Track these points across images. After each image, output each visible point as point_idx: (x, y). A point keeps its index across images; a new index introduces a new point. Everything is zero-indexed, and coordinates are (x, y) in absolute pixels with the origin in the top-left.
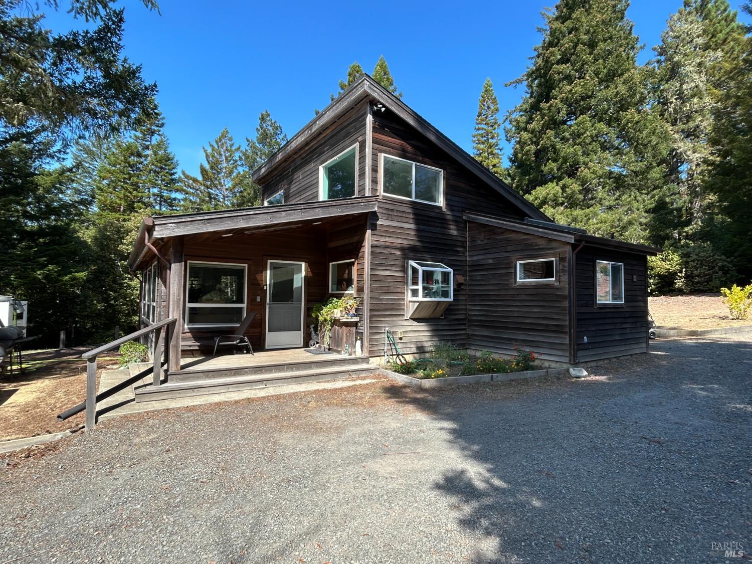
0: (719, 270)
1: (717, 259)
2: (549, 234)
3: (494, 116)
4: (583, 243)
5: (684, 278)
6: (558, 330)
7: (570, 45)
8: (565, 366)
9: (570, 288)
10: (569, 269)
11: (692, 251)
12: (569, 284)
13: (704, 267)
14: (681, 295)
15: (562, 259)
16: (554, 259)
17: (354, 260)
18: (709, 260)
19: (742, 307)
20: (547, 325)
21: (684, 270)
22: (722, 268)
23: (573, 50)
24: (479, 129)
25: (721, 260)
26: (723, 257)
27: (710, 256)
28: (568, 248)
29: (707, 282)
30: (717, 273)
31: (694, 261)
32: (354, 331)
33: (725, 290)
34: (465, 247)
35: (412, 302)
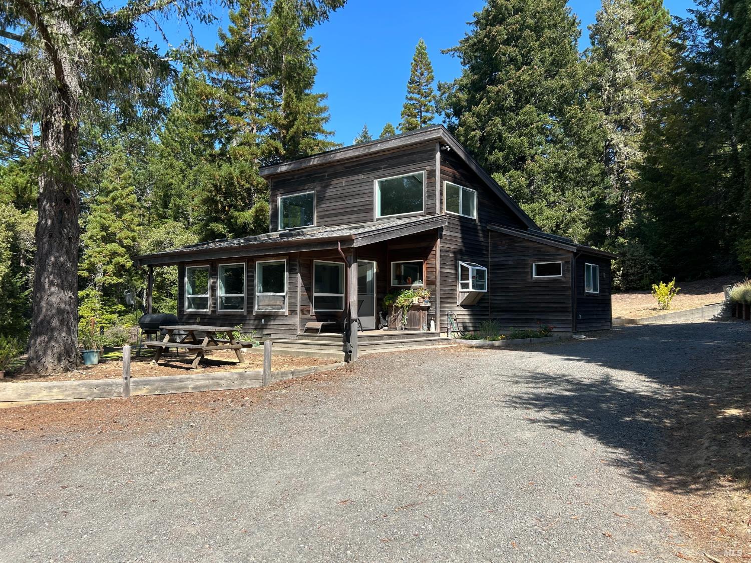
0: (649, 269)
1: (648, 259)
2: (559, 245)
3: (429, 86)
4: (582, 252)
5: (621, 276)
6: (564, 310)
7: (517, 27)
8: (569, 334)
9: (572, 282)
10: (572, 269)
11: (627, 250)
12: (572, 279)
13: (637, 266)
14: (618, 293)
15: (567, 263)
16: (561, 262)
17: (422, 260)
18: (641, 260)
19: (666, 300)
20: (556, 307)
21: (622, 269)
22: (651, 267)
23: (519, 33)
24: (411, 99)
25: (650, 260)
26: (652, 257)
27: (641, 256)
28: (571, 255)
29: (639, 280)
30: (647, 272)
31: (628, 260)
32: (427, 314)
33: (655, 286)
34: (488, 251)
35: (462, 292)
